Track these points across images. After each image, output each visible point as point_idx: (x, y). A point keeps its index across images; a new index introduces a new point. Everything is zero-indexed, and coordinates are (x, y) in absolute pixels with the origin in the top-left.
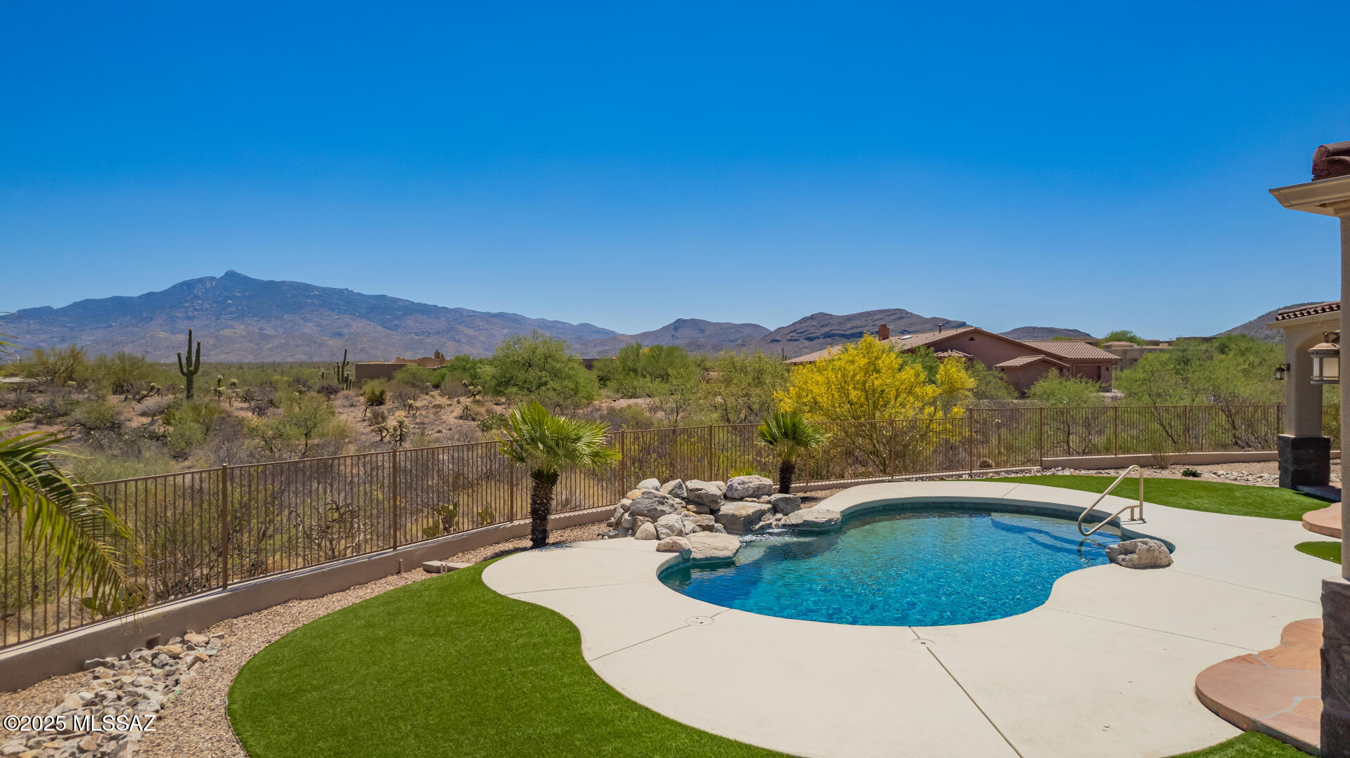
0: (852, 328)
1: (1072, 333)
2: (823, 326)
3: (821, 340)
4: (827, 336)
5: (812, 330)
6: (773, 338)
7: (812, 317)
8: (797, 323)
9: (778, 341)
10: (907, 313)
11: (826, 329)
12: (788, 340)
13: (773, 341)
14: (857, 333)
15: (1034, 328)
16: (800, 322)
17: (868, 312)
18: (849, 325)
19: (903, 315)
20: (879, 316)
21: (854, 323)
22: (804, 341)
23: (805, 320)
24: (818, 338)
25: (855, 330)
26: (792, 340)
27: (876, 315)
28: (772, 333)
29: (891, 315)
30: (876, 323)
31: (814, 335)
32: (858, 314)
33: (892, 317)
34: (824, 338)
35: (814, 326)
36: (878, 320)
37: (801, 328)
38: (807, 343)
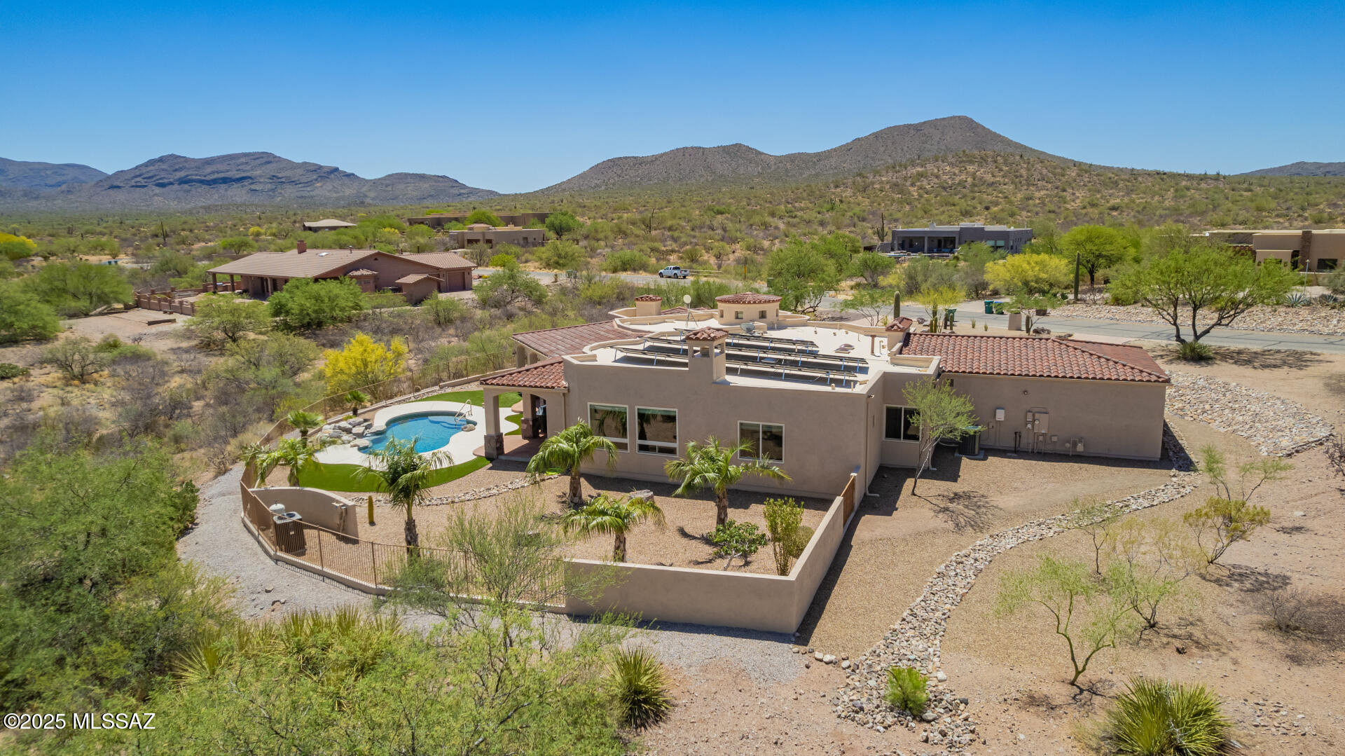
0: (213, 173)
1: (441, 179)
2: (176, 170)
3: (176, 187)
4: (183, 181)
5: (163, 174)
6: (113, 183)
7: (161, 160)
8: (141, 166)
9: (118, 187)
10: (275, 157)
11: (182, 174)
12: (133, 186)
13: (113, 187)
14: (219, 179)
15: (407, 175)
16: (146, 165)
17: (230, 155)
18: (209, 169)
19: (271, 159)
20: (243, 160)
21: (214, 168)
22: (154, 187)
23: (151, 163)
24: (171, 184)
25: (216, 176)
26: (137, 186)
27: (239, 158)
28: (109, 177)
29: (257, 158)
30: (240, 167)
31: (165, 181)
32: (219, 157)
33: (258, 162)
34: (180, 184)
35: (163, 170)
36: (242, 164)
37: (148, 172)
38: (158, 190)
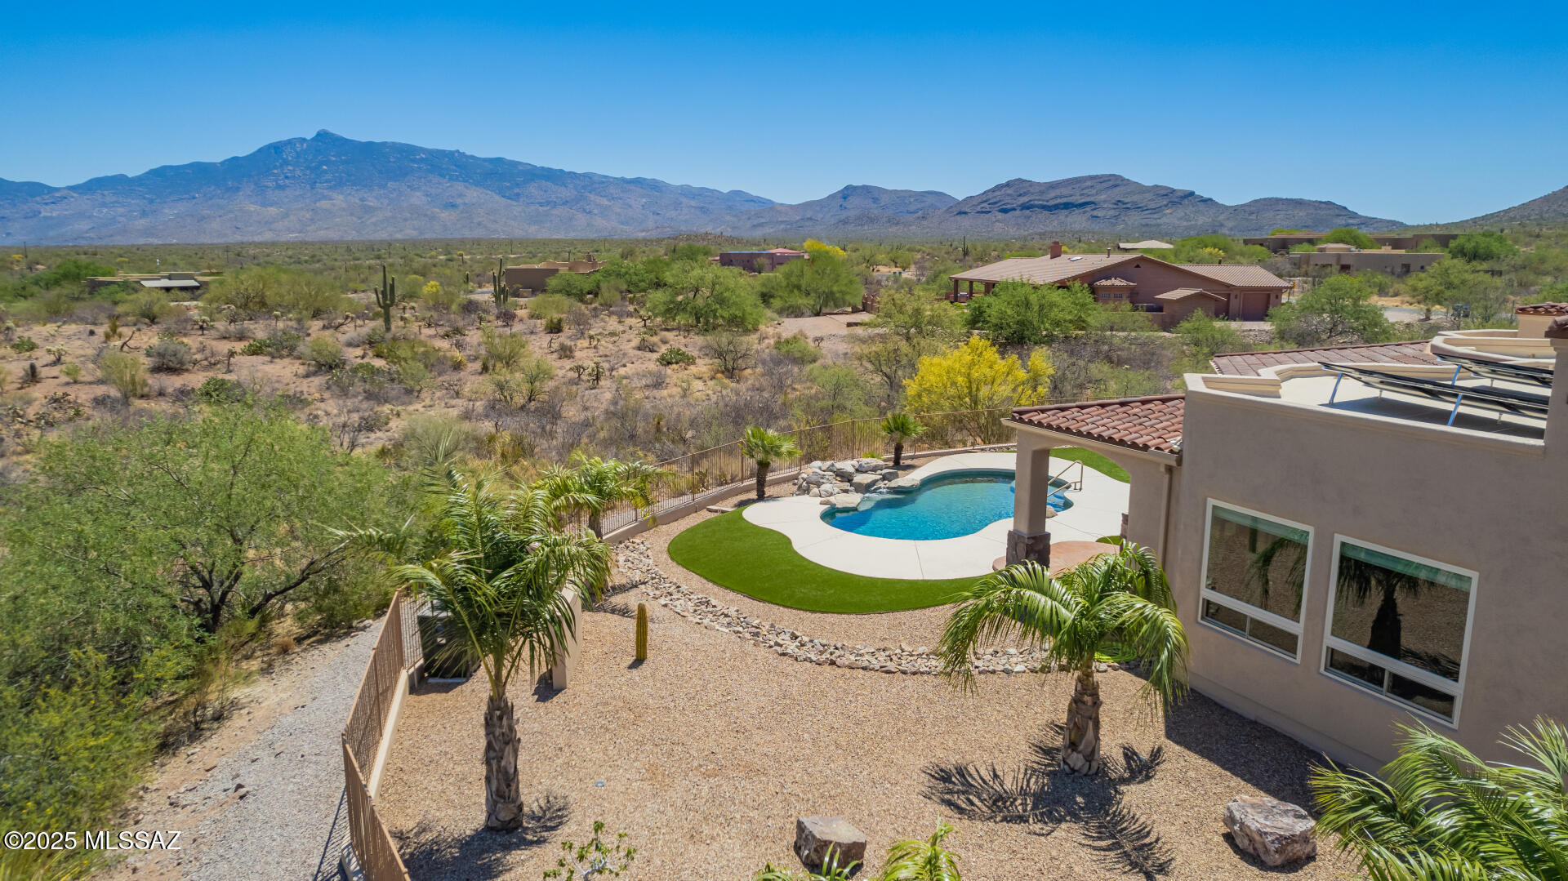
0: (1056, 197)
1: (1324, 206)
2: (1020, 195)
3: (1018, 213)
4: (1026, 207)
5: (1008, 200)
6: (960, 209)
7: (1008, 185)
8: (988, 191)
9: (966, 213)
10: (1123, 179)
11: (1025, 199)
12: (978, 212)
13: (960, 213)
14: (1061, 204)
15: (1278, 200)
16: (993, 190)
17: (1076, 178)
18: (1053, 194)
19: (1119, 182)
20: (1089, 183)
21: (1057, 192)
22: (997, 213)
23: (999, 187)
24: (1014, 209)
25: (1059, 201)
26: (983, 212)
27: (1085, 182)
28: (959, 203)
29: (1104, 181)
30: (1084, 192)
31: (1009, 206)
32: (1064, 181)
33: (1105, 185)
34: (1021, 210)
35: (1008, 195)
36: (1087, 188)
37: (995, 197)
38: (1000, 216)
